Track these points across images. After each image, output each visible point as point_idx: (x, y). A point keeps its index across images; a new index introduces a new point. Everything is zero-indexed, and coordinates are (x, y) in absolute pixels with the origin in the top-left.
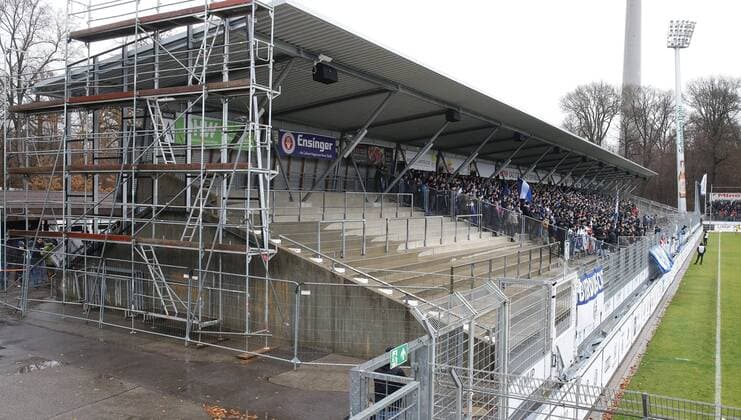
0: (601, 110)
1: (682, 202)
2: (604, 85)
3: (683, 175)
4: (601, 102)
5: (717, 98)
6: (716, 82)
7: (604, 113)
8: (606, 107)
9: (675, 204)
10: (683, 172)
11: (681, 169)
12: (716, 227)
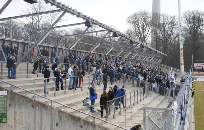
0: (144, 24)
1: (182, 67)
2: (146, 12)
3: (182, 55)
4: (145, 20)
5: (195, 20)
6: (195, 13)
7: (146, 25)
8: (147, 22)
9: (179, 68)
10: (182, 53)
11: (182, 52)
12: (197, 79)
